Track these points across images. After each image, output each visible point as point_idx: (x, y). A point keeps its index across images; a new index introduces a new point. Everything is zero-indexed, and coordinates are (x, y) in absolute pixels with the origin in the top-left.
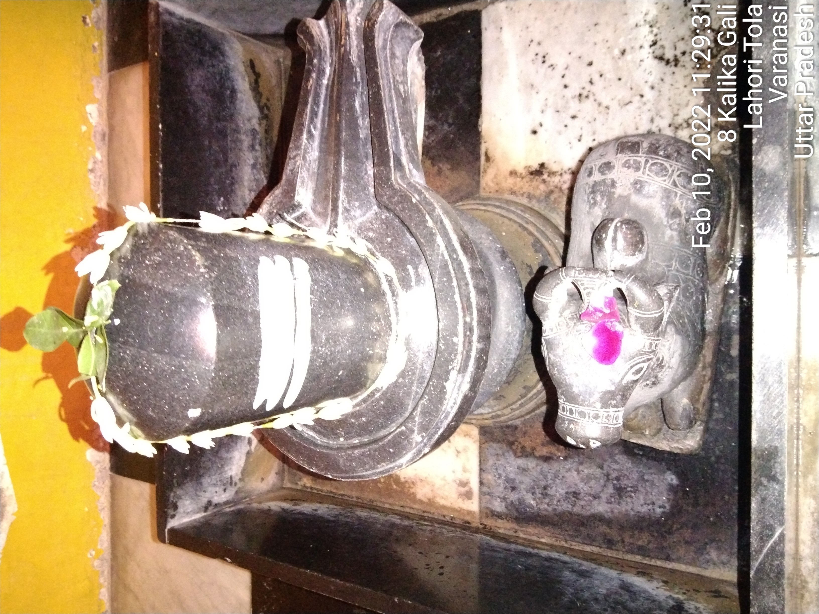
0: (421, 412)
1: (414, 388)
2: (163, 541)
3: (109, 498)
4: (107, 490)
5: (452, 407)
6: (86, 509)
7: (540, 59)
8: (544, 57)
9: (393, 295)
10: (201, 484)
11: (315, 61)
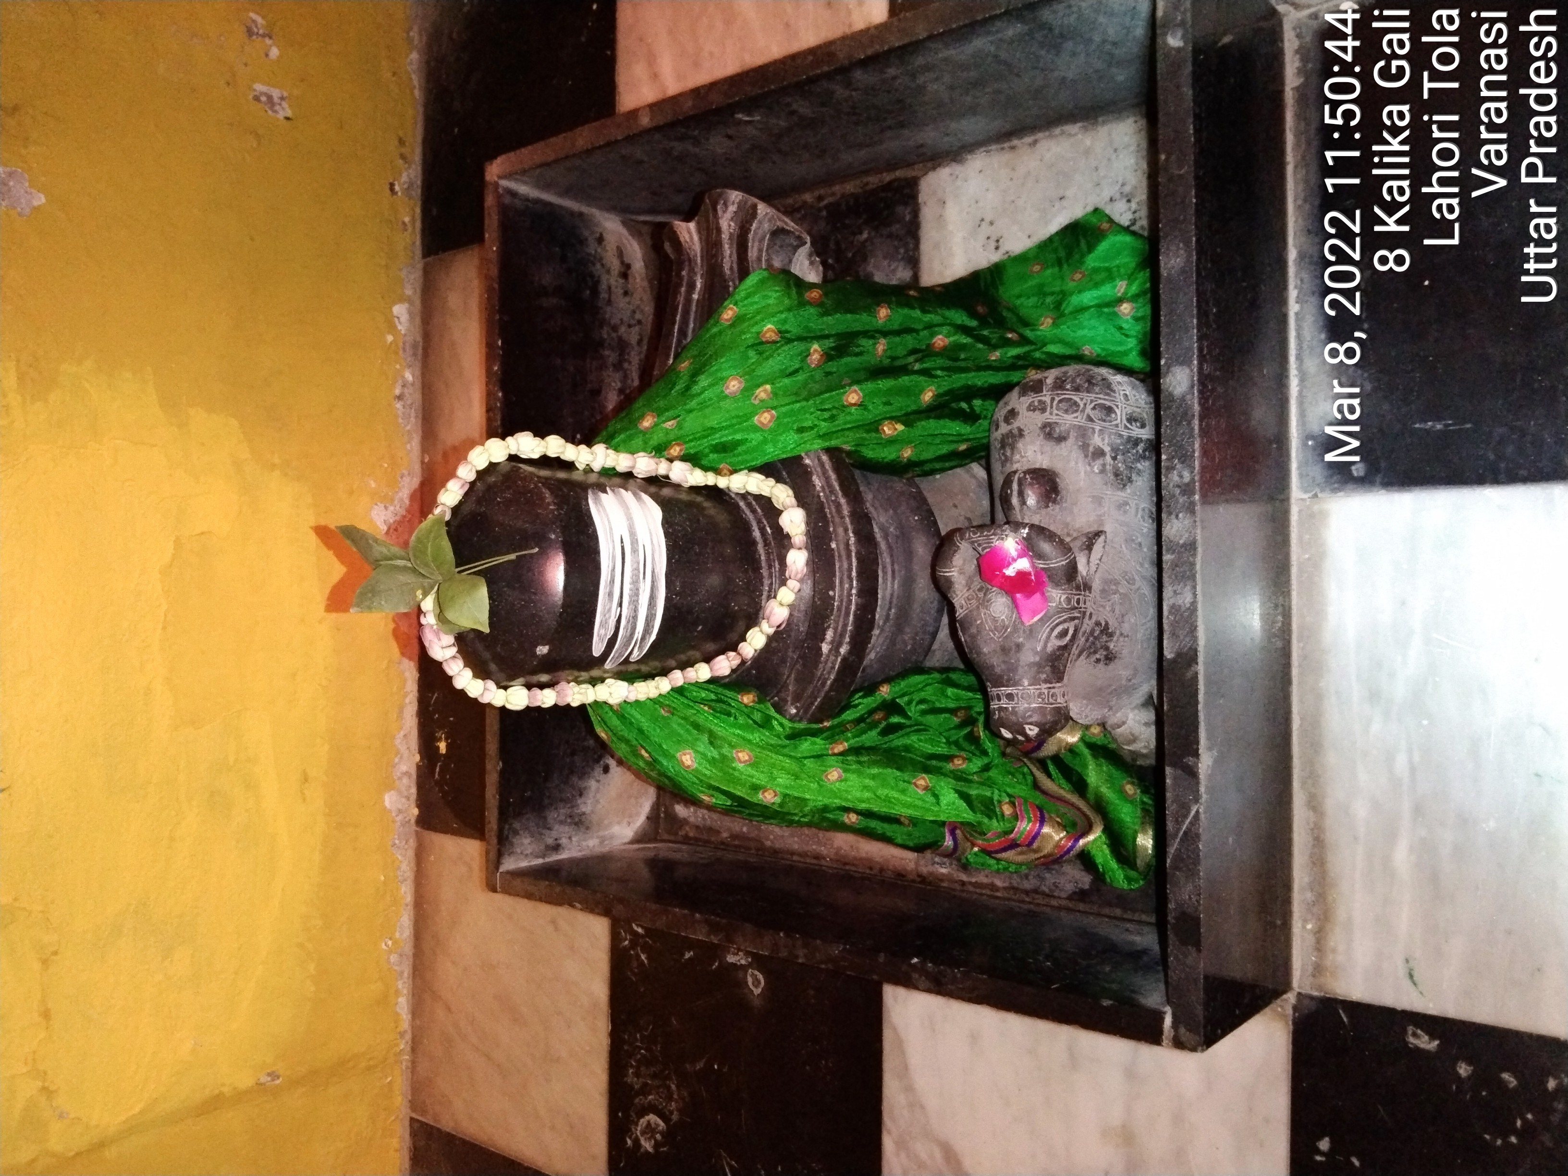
0: (796, 680)
1: (790, 654)
2: (494, 890)
3: (413, 864)
4: (411, 853)
5: (829, 673)
6: (382, 878)
7: (993, 244)
8: (998, 241)
9: (765, 546)
10: (545, 818)
11: (684, 273)
